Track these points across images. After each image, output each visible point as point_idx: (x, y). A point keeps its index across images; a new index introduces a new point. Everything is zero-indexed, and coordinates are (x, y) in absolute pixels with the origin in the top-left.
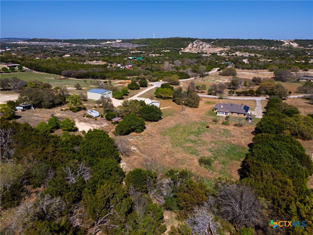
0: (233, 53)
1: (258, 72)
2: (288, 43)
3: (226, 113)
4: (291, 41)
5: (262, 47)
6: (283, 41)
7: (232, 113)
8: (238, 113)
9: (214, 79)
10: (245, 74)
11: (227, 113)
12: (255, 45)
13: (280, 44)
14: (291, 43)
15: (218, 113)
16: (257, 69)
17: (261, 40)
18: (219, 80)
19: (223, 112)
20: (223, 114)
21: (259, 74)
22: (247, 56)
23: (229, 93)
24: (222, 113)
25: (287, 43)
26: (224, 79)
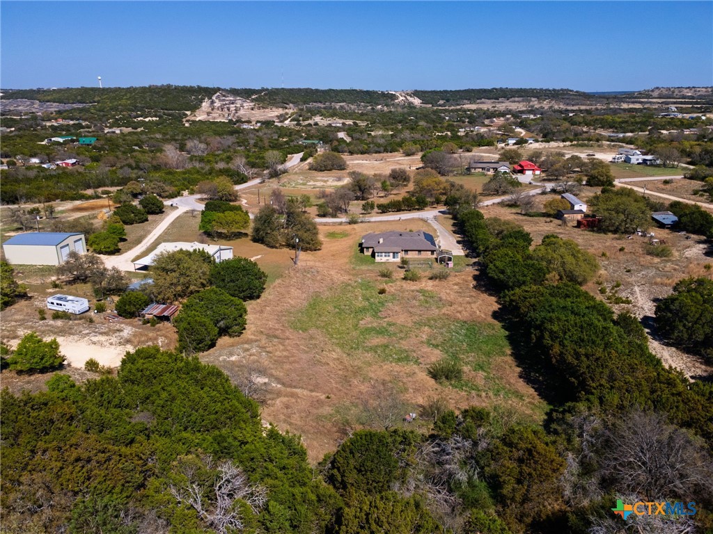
0: (307, 119)
1: (385, 159)
2: (404, 98)
3: (394, 253)
4: (407, 94)
5: (360, 105)
6: (394, 93)
7: (406, 251)
8: (420, 251)
9: (301, 179)
10: (362, 164)
11: (397, 253)
12: (343, 101)
13: (390, 100)
14: (408, 98)
15: (378, 256)
16: (380, 152)
17: (353, 90)
18: (314, 181)
19: (389, 253)
20: (389, 256)
21: (389, 162)
22: (338, 125)
23: (364, 209)
24: (385, 256)
25: (401, 98)
26: (326, 179)
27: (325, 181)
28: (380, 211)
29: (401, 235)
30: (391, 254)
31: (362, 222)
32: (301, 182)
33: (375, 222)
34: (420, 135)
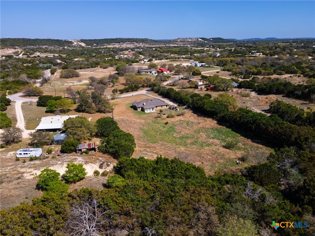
0: (32, 54)
1: (95, 71)
2: (77, 43)
3: (152, 108)
4: (78, 41)
5: (55, 47)
6: (71, 41)
7: (156, 107)
8: (162, 106)
9: (60, 83)
10: (85, 74)
11: (154, 108)
12: (46, 45)
13: (70, 44)
14: (79, 43)
15: (146, 110)
16: (89, 68)
17: (49, 39)
18: (67, 83)
19: (150, 108)
20: (150, 110)
21: (97, 72)
22: (51, 56)
23: (113, 93)
24: (149, 110)
25: (75, 43)
26: (73, 82)
27: (73, 83)
28: (120, 93)
29: (152, 100)
30: (151, 109)
31: (117, 98)
32: (60, 84)
33: (123, 97)
34: (100, 59)
